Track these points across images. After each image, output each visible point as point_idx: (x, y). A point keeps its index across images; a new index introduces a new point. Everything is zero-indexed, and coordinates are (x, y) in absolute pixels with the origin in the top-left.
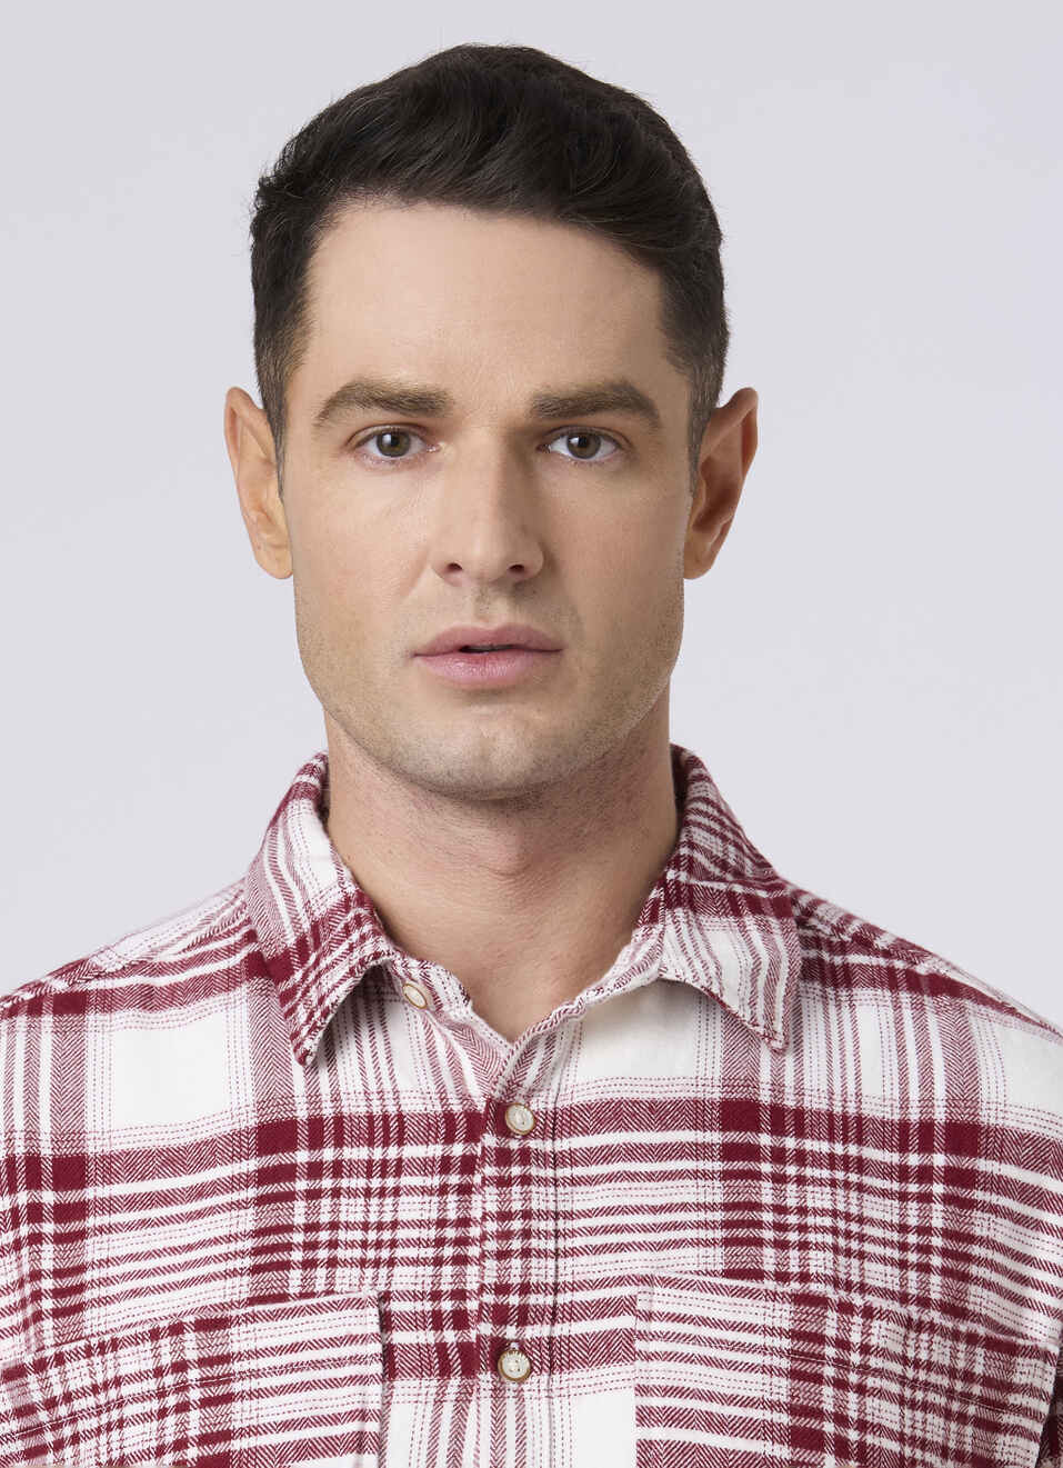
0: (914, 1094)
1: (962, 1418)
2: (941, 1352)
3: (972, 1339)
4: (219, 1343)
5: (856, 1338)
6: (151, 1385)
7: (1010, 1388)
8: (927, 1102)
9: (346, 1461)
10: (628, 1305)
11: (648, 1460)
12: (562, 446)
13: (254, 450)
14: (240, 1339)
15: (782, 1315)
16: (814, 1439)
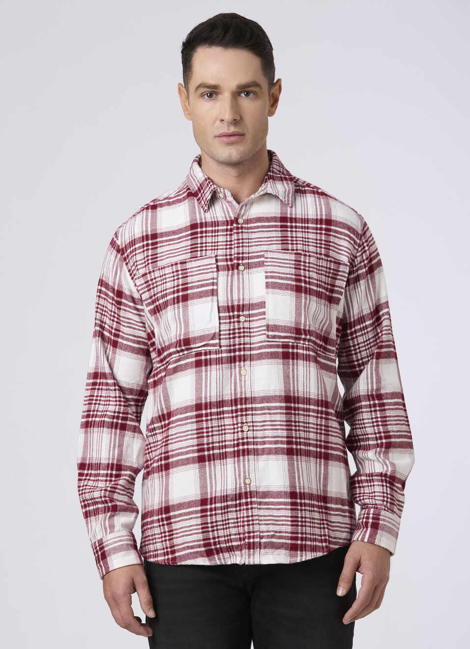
0: (319, 213)
1: (329, 277)
2: (324, 264)
3: (331, 261)
4: (184, 266)
5: (307, 261)
6: (172, 275)
7: (339, 271)
8: (321, 215)
9: (211, 288)
10: (263, 256)
11: (268, 286)
12: (243, 95)
13: (184, 96)
14: (188, 265)
15: (293, 257)
16: (300, 281)
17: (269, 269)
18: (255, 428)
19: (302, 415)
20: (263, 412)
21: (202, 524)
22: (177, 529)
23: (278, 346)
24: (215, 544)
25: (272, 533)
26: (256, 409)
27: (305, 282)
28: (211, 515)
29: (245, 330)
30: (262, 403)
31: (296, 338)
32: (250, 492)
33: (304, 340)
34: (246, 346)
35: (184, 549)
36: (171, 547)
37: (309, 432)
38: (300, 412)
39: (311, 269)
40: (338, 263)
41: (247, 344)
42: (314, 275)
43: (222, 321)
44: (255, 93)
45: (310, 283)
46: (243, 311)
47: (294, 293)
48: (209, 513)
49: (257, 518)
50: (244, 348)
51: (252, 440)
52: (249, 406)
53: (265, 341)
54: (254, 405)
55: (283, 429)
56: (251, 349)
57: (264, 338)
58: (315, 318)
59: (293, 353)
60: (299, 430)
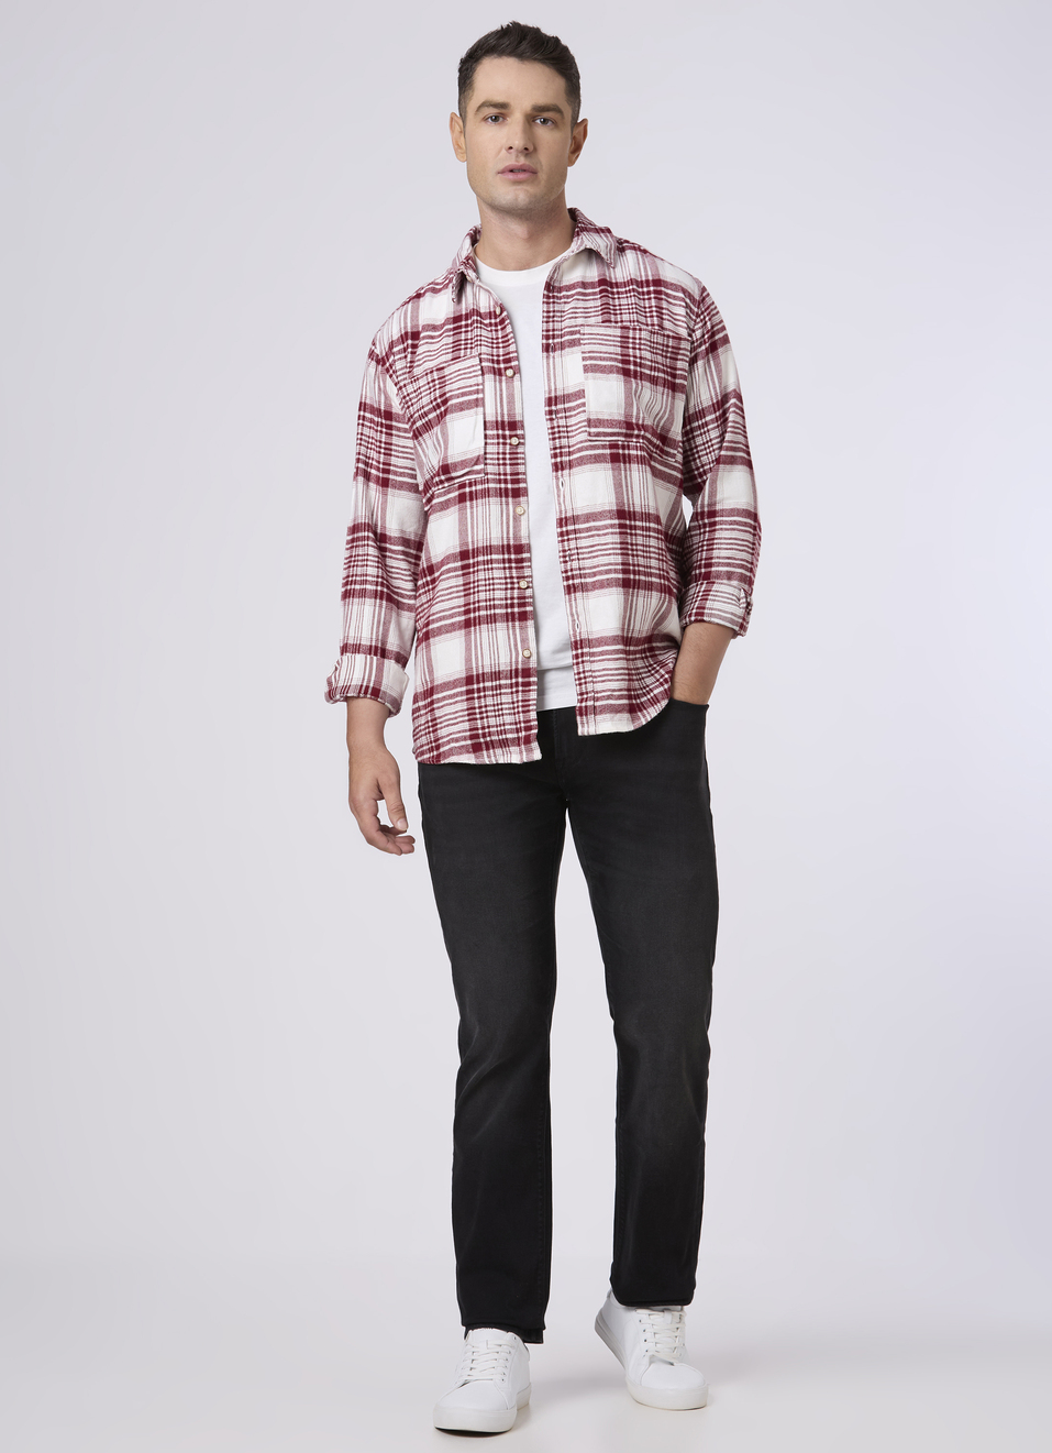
0: (643, 274)
1: (666, 357)
2: (660, 339)
3: (668, 336)
4: (442, 374)
5: (637, 336)
6: (427, 387)
7: (680, 349)
8: (647, 275)
9: (475, 397)
10: (579, 332)
11: (587, 369)
12: (538, 121)
13: (457, 128)
14: (446, 371)
15: (618, 332)
16: (628, 362)
17: (587, 348)
18: (580, 556)
19: (640, 535)
20: (590, 534)
21: (468, 709)
22: (440, 718)
23: (604, 447)
24: (484, 735)
25: (609, 693)
26: (580, 531)
27: (635, 364)
28: (479, 698)
29: (561, 429)
30: (588, 522)
31: (626, 435)
32: (581, 641)
33: (638, 436)
34: (563, 450)
35: (449, 742)
36: (435, 741)
37: (650, 558)
38: (638, 532)
39: (642, 347)
40: (678, 338)
41: (565, 447)
42: (647, 355)
43: (488, 441)
44: (555, 123)
45: (641, 365)
46: (556, 405)
47: (622, 377)
48: (476, 695)
49: (590, 674)
50: (561, 453)
51: (578, 572)
52: (571, 528)
53: (586, 441)
54: (577, 527)
55: (617, 554)
56: (570, 454)
57: (584, 436)
58: (649, 409)
59: (624, 455)
60: (637, 556)
